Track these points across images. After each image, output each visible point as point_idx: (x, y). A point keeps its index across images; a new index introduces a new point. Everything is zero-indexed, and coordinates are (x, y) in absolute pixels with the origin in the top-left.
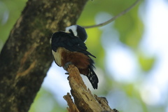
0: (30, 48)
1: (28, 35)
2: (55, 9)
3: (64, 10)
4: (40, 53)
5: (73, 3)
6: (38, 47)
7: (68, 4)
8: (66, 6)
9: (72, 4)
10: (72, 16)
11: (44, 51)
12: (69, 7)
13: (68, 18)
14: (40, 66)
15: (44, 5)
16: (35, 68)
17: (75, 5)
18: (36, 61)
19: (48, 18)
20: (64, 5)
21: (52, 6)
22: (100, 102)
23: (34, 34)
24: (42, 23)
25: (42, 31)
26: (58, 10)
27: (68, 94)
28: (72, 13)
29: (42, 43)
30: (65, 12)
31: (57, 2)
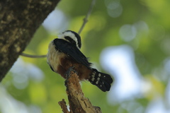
2: (7, 33)
3: (16, 35)
5: (26, 28)
7: (21, 29)
8: (18, 31)
9: (24, 30)
10: (22, 41)
12: (21, 33)
13: (19, 43)
17: (27, 31)
20: (17, 30)
21: (5, 30)
26: (11, 34)
28: (23, 39)
30: (17, 37)
31: (10, 26)
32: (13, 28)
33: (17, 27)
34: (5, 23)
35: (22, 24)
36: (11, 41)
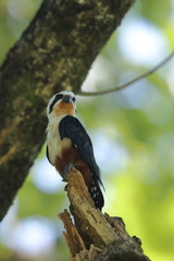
0: (11, 123)
1: (8, 104)
2: (49, 66)
3: (63, 68)
4: (24, 132)
5: (77, 58)
6: (21, 123)
7: (69, 59)
8: (66, 62)
9: (75, 60)
10: (74, 77)
11: (30, 128)
12: (70, 64)
13: (68, 80)
14: (24, 151)
15: (32, 59)
16: (16, 154)
17: (80, 61)
18: (18, 143)
19: (38, 79)
20: (63, 60)
21: (46, 62)
22: (113, 225)
23: (16, 103)
24: (29, 86)
25: (28, 98)
26: (54, 68)
28: (74, 74)
29: (28, 117)
30: (65, 71)
31: (52, 56)
32: (58, 59)
33: (63, 56)
34: (44, 51)
35: (71, 51)
36: (55, 79)
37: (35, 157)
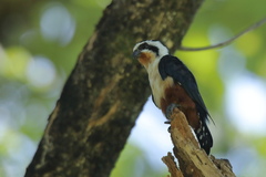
0: (110, 82)
1: (107, 62)
2: (148, 21)
3: (162, 22)
4: (124, 90)
5: (177, 11)
6: (121, 81)
7: (168, 13)
8: (165, 16)
9: (174, 13)
10: (174, 31)
11: (131, 87)
12: (170, 18)
13: (168, 35)
14: (125, 110)
15: (130, 14)
16: (117, 114)
17: (180, 15)
18: (119, 102)
19: (137, 35)
20: (162, 14)
21: (144, 17)
22: (219, 167)
23: (115, 61)
24: (128, 42)
25: (128, 55)
26: (153, 22)
27: (169, 153)
28: (175, 28)
29: (128, 75)
30: (164, 26)
31: (151, 10)
32: (156, 13)
33: (162, 10)
34: (143, 5)
35: (169, 5)
36: (155, 34)
37: (137, 117)
